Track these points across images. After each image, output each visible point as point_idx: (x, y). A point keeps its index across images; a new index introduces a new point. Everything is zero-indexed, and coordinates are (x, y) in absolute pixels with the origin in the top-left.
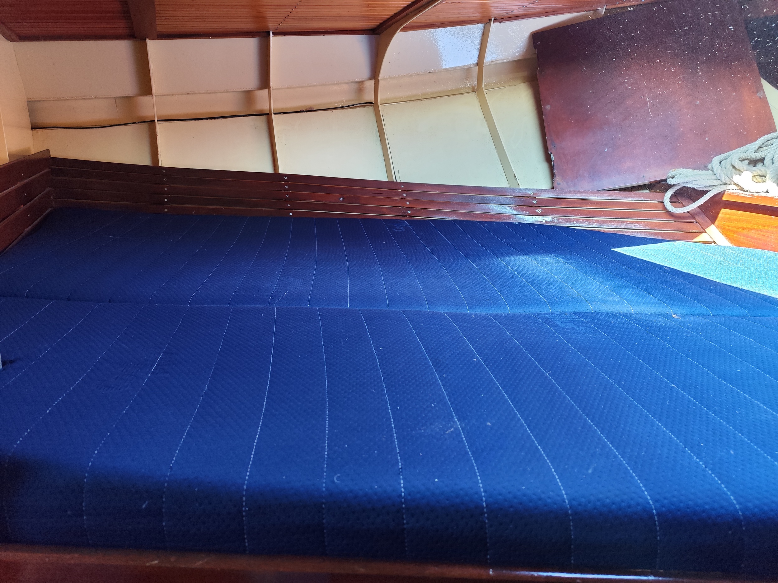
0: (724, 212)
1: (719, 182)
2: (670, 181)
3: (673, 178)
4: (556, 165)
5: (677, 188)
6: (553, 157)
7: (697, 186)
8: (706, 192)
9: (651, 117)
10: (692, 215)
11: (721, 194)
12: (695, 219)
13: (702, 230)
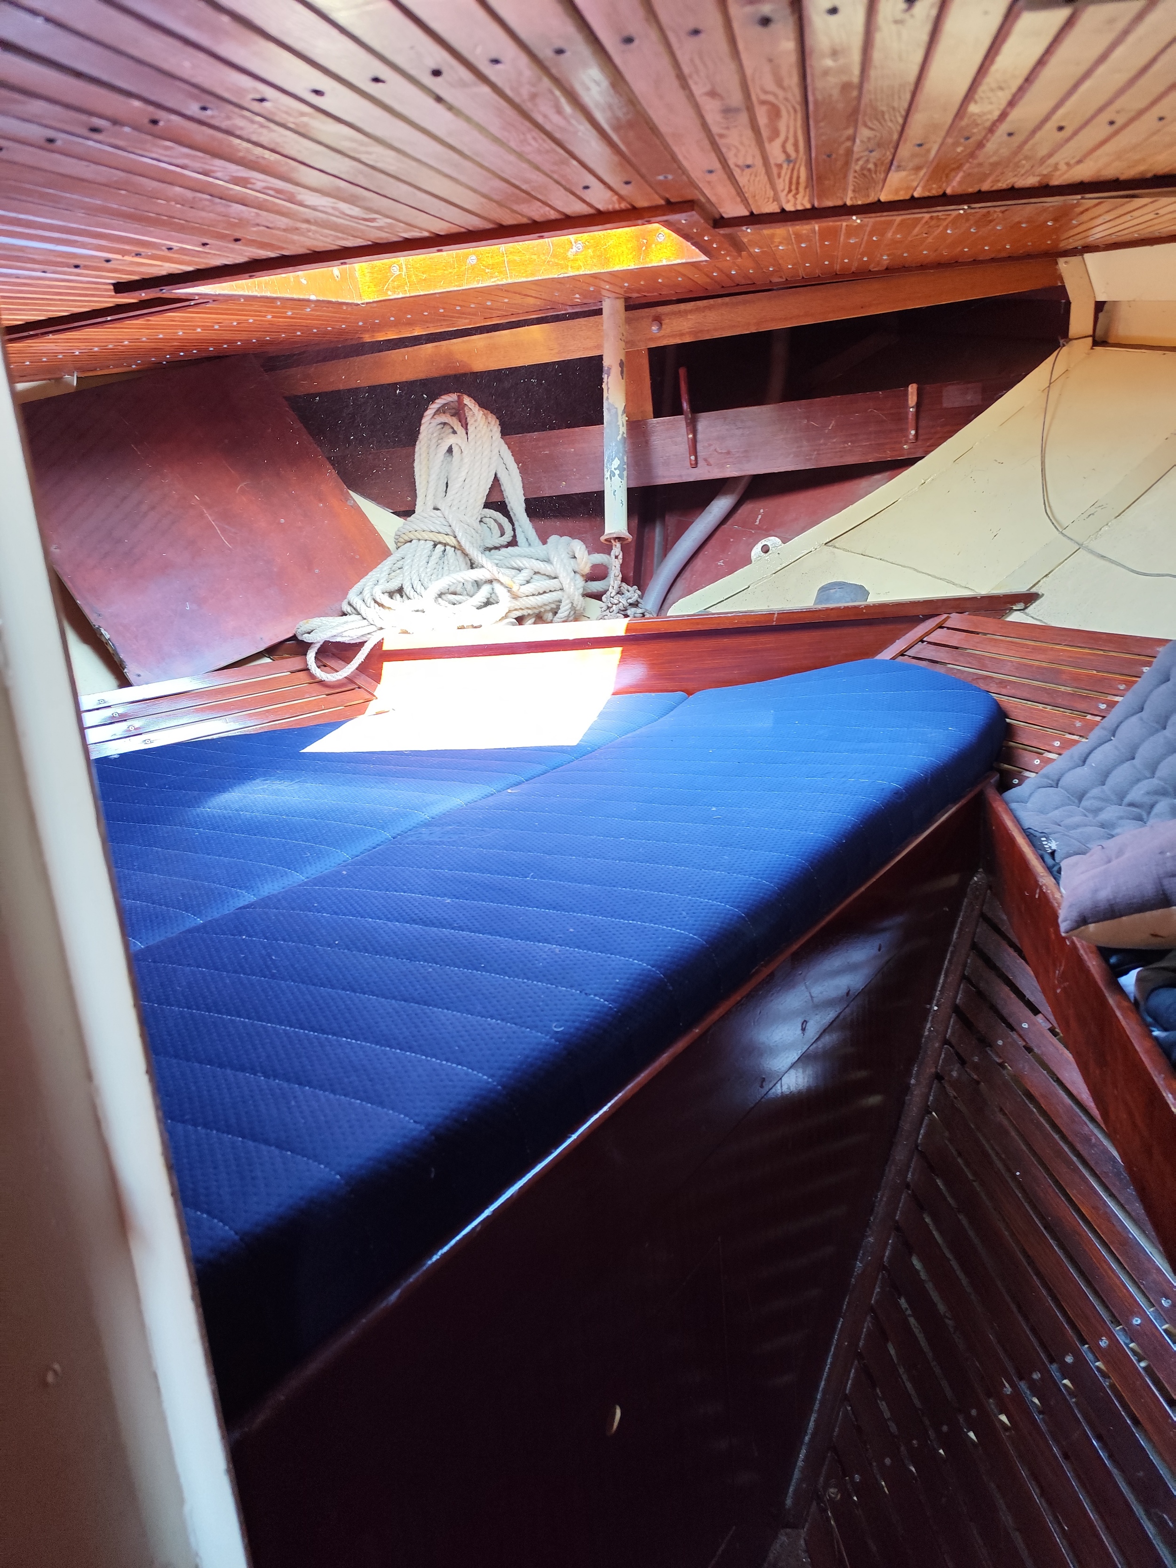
0: (388, 667)
1: (372, 628)
2: (307, 638)
3: (309, 633)
4: (117, 645)
5: (318, 646)
6: (107, 633)
7: (349, 638)
8: (362, 644)
9: (230, 549)
10: (350, 680)
11: (380, 644)
12: (355, 683)
13: (368, 696)
